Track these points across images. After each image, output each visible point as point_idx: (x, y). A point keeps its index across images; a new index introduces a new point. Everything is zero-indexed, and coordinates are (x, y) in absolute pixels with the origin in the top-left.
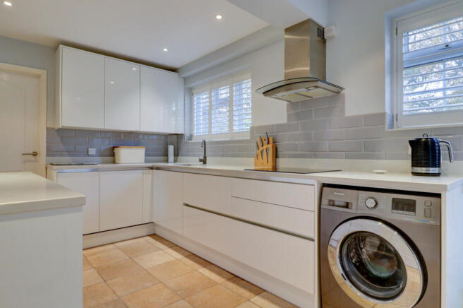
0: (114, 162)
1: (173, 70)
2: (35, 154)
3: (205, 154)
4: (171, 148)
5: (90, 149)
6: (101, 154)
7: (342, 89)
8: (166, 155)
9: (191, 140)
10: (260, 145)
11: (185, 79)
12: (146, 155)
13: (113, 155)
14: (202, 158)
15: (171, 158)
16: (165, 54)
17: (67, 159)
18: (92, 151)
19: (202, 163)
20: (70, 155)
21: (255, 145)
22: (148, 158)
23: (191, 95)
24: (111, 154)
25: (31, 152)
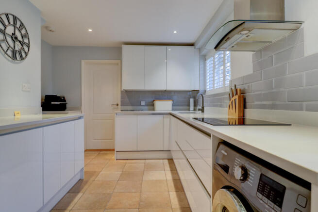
0: (154, 110)
1: (192, 45)
2: (117, 105)
3: (203, 105)
4: (192, 101)
5: (142, 102)
6: (147, 105)
7: (300, 23)
8: (189, 105)
9: (205, 94)
10: (231, 96)
11: (200, 49)
12: (173, 105)
13: (153, 105)
14: (201, 108)
15: (192, 108)
16: (175, 35)
17: (130, 108)
18: (143, 103)
19: (200, 112)
20: (132, 105)
21: (228, 96)
22: (174, 107)
23: (205, 60)
24: (152, 105)
25: (116, 104)
